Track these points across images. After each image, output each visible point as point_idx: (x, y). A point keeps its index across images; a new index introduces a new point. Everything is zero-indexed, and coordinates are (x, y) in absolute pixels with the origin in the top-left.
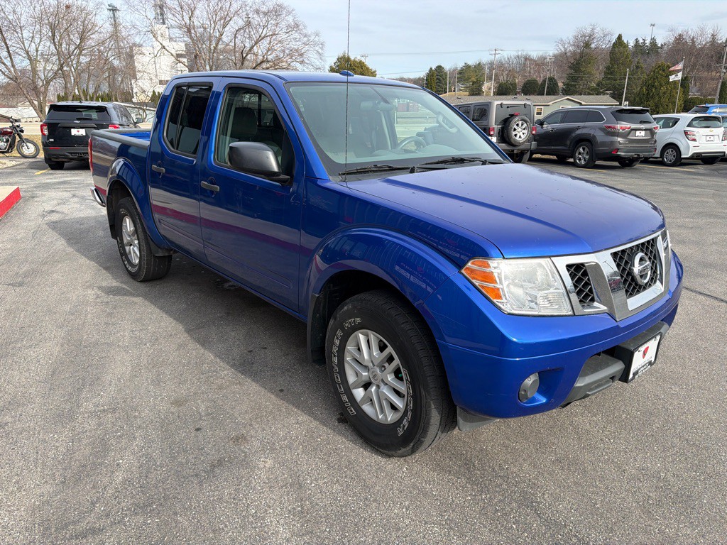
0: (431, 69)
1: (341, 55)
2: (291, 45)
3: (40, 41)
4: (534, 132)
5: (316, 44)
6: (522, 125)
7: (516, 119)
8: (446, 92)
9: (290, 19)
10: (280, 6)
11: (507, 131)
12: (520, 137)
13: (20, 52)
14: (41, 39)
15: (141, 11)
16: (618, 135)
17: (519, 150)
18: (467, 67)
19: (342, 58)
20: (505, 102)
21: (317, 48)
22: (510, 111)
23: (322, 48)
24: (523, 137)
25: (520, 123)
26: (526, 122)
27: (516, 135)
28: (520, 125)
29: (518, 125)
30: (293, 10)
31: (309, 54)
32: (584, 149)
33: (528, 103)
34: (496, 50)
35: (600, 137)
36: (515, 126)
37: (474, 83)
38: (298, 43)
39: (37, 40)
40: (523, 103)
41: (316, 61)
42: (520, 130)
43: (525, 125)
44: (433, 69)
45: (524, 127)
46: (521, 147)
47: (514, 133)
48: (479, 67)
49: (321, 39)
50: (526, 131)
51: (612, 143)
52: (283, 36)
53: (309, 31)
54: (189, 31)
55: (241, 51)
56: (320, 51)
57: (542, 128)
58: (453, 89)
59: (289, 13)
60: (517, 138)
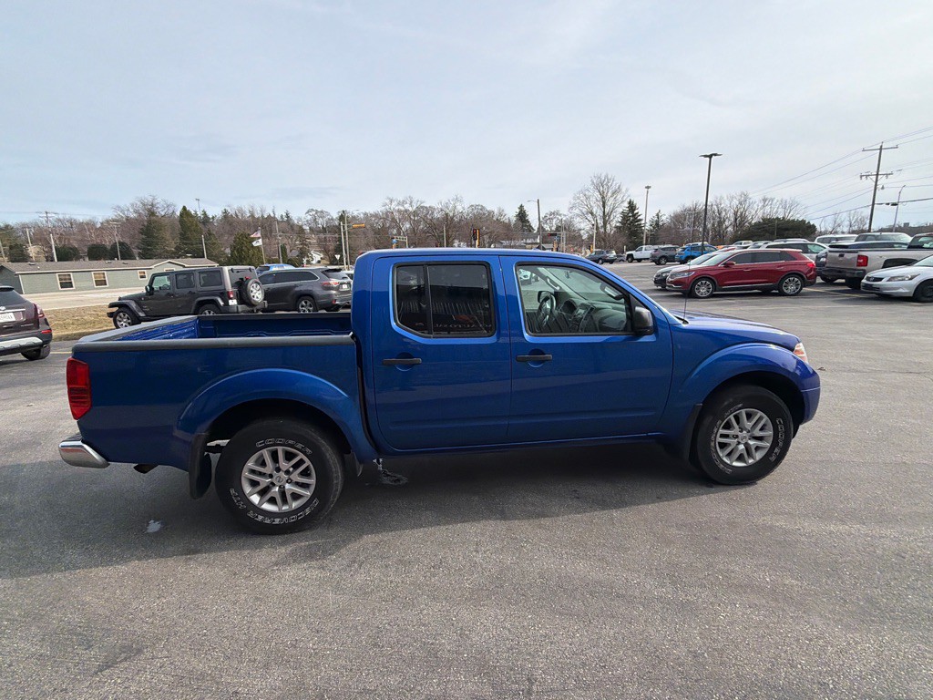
11: (247, 293)
16: (332, 289)
24: (259, 297)
27: (253, 297)
32: (306, 303)
35: (318, 291)
47: (252, 294)
50: (260, 292)
51: (330, 295)
60: (255, 299)
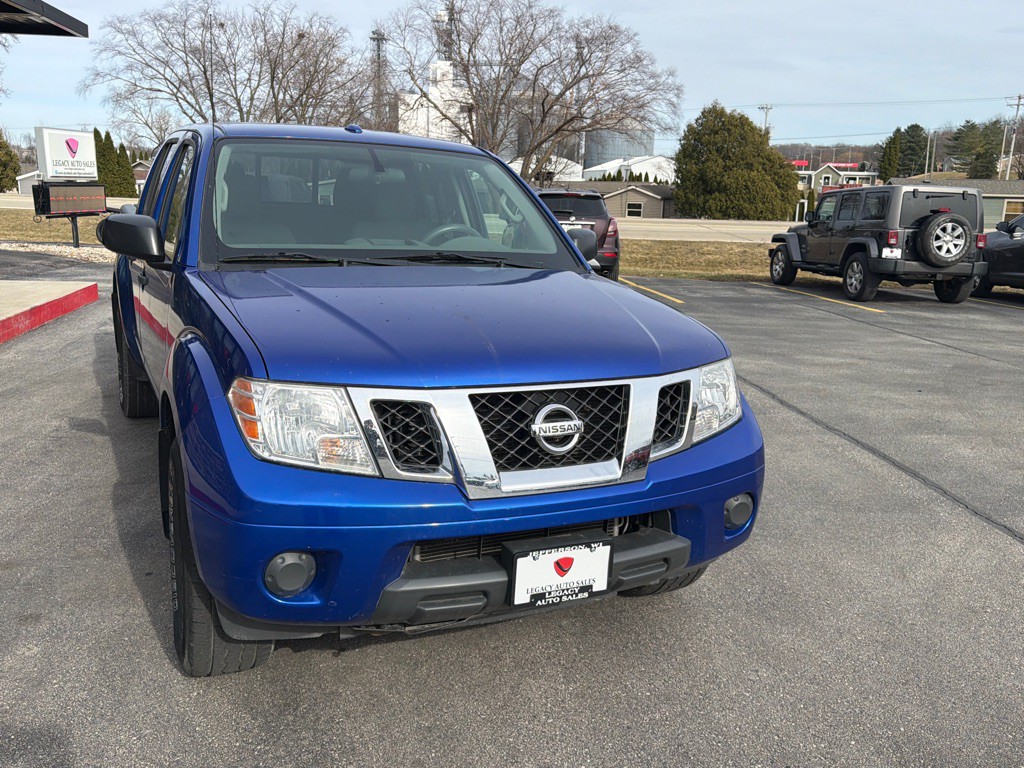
0: (898, 130)
1: (709, 105)
2: (626, 91)
3: (259, 85)
4: (981, 244)
5: (669, 89)
6: (953, 229)
7: (942, 218)
8: (923, 173)
9: (629, 48)
10: (615, 29)
11: (922, 240)
12: (948, 251)
13: (228, 99)
14: (259, 81)
15: (398, 41)
17: (944, 274)
18: (971, 127)
19: (710, 111)
20: (922, 188)
21: (670, 96)
22: (933, 204)
23: (678, 96)
24: (954, 251)
25: (949, 226)
26: (962, 225)
27: (940, 248)
28: (949, 230)
29: (944, 230)
30: (635, 34)
31: (654, 106)
33: (971, 191)
34: (1020, 98)
36: (939, 232)
37: (979, 156)
38: (638, 88)
39: (254, 83)
40: (960, 190)
41: (666, 116)
42: (948, 238)
43: (960, 230)
44: (903, 130)
45: (956, 233)
46: (951, 270)
47: (936, 244)
48: (994, 128)
49: (678, 81)
50: (961, 242)
52: (613, 76)
53: (658, 68)
54: (466, 69)
55: (541, 101)
56: (674, 100)
57: (1012, 237)
58: (939, 167)
59: (629, 39)
60: (943, 253)
